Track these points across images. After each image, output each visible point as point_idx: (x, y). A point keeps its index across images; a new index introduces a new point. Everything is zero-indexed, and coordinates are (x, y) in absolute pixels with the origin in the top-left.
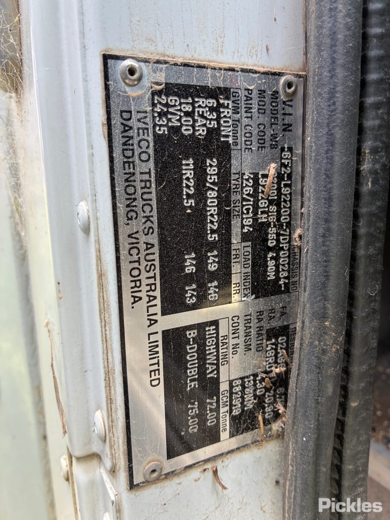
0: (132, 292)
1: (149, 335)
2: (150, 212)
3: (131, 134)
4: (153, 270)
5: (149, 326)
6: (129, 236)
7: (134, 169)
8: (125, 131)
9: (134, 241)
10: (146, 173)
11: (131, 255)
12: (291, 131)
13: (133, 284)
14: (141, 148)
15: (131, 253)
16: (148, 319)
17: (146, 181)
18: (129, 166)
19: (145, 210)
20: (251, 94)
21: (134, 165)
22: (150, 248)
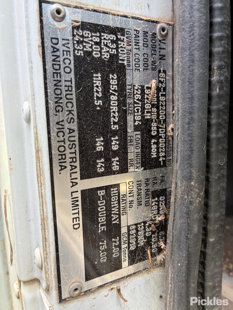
0: (60, 163)
1: (72, 193)
2: (72, 107)
3: (58, 54)
4: (74, 148)
5: (71, 187)
6: (57, 123)
7: (60, 78)
8: (54, 52)
9: (61, 127)
10: (69, 81)
11: (59, 137)
12: (165, 59)
13: (60, 157)
14: (65, 64)
15: (59, 135)
16: (71, 182)
17: (69, 86)
18: (57, 76)
19: (68, 106)
20: (138, 33)
21: (60, 75)
22: (72, 132)
